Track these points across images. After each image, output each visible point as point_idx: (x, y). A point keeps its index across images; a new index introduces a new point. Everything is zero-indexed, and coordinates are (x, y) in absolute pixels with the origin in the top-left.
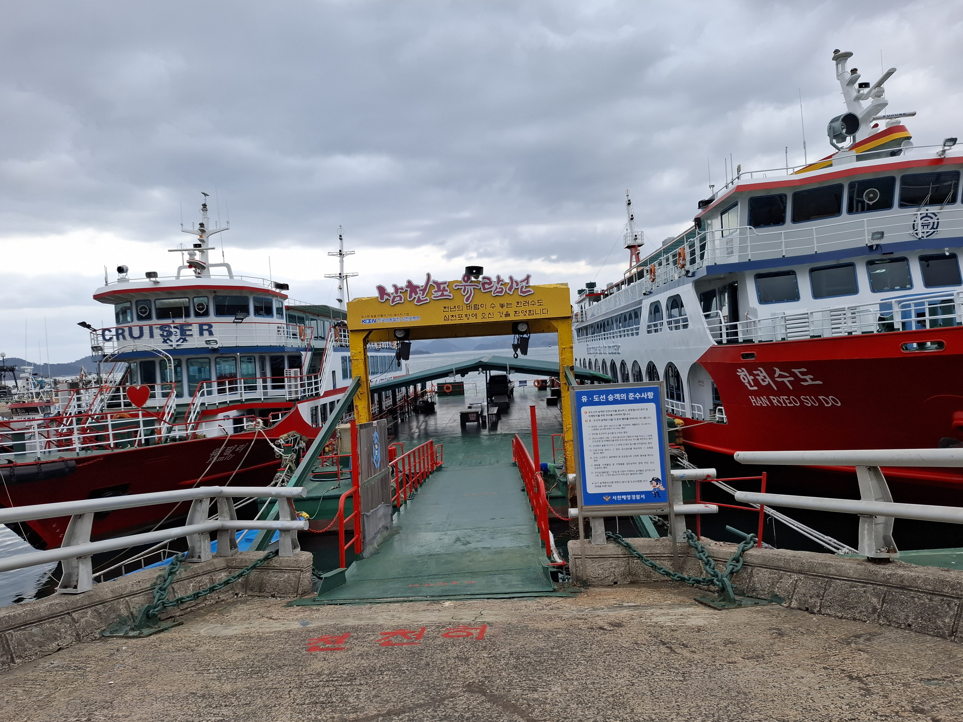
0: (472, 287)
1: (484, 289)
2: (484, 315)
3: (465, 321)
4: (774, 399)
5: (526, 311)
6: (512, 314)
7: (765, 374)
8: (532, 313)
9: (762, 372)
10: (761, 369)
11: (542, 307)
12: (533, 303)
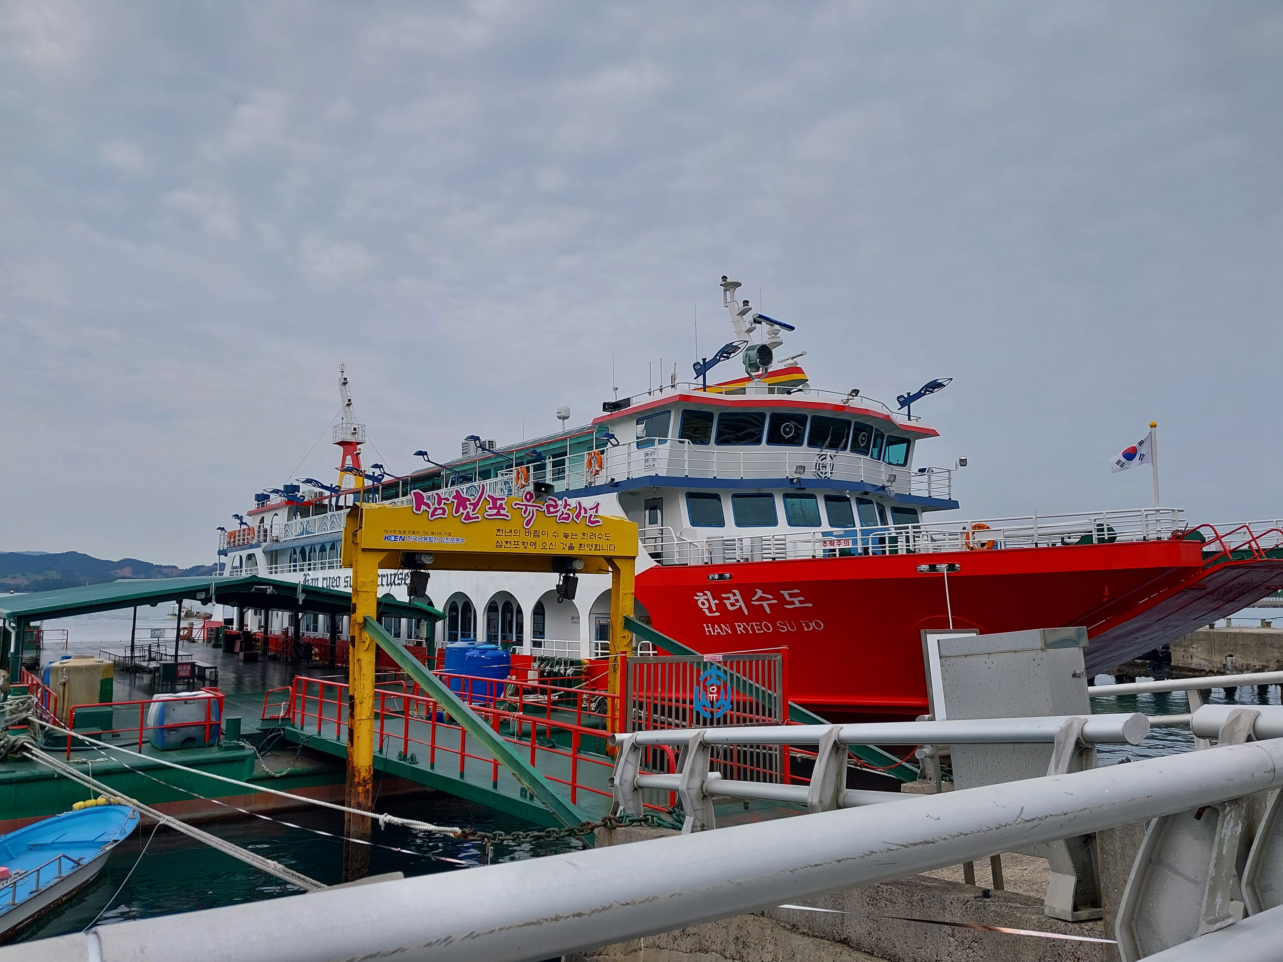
0: (535, 509)
2: (544, 544)
3: (521, 550)
4: (739, 626)
5: (592, 546)
6: (577, 546)
7: (739, 597)
8: (598, 548)
9: (734, 595)
10: (736, 592)
11: (609, 543)
12: (600, 536)
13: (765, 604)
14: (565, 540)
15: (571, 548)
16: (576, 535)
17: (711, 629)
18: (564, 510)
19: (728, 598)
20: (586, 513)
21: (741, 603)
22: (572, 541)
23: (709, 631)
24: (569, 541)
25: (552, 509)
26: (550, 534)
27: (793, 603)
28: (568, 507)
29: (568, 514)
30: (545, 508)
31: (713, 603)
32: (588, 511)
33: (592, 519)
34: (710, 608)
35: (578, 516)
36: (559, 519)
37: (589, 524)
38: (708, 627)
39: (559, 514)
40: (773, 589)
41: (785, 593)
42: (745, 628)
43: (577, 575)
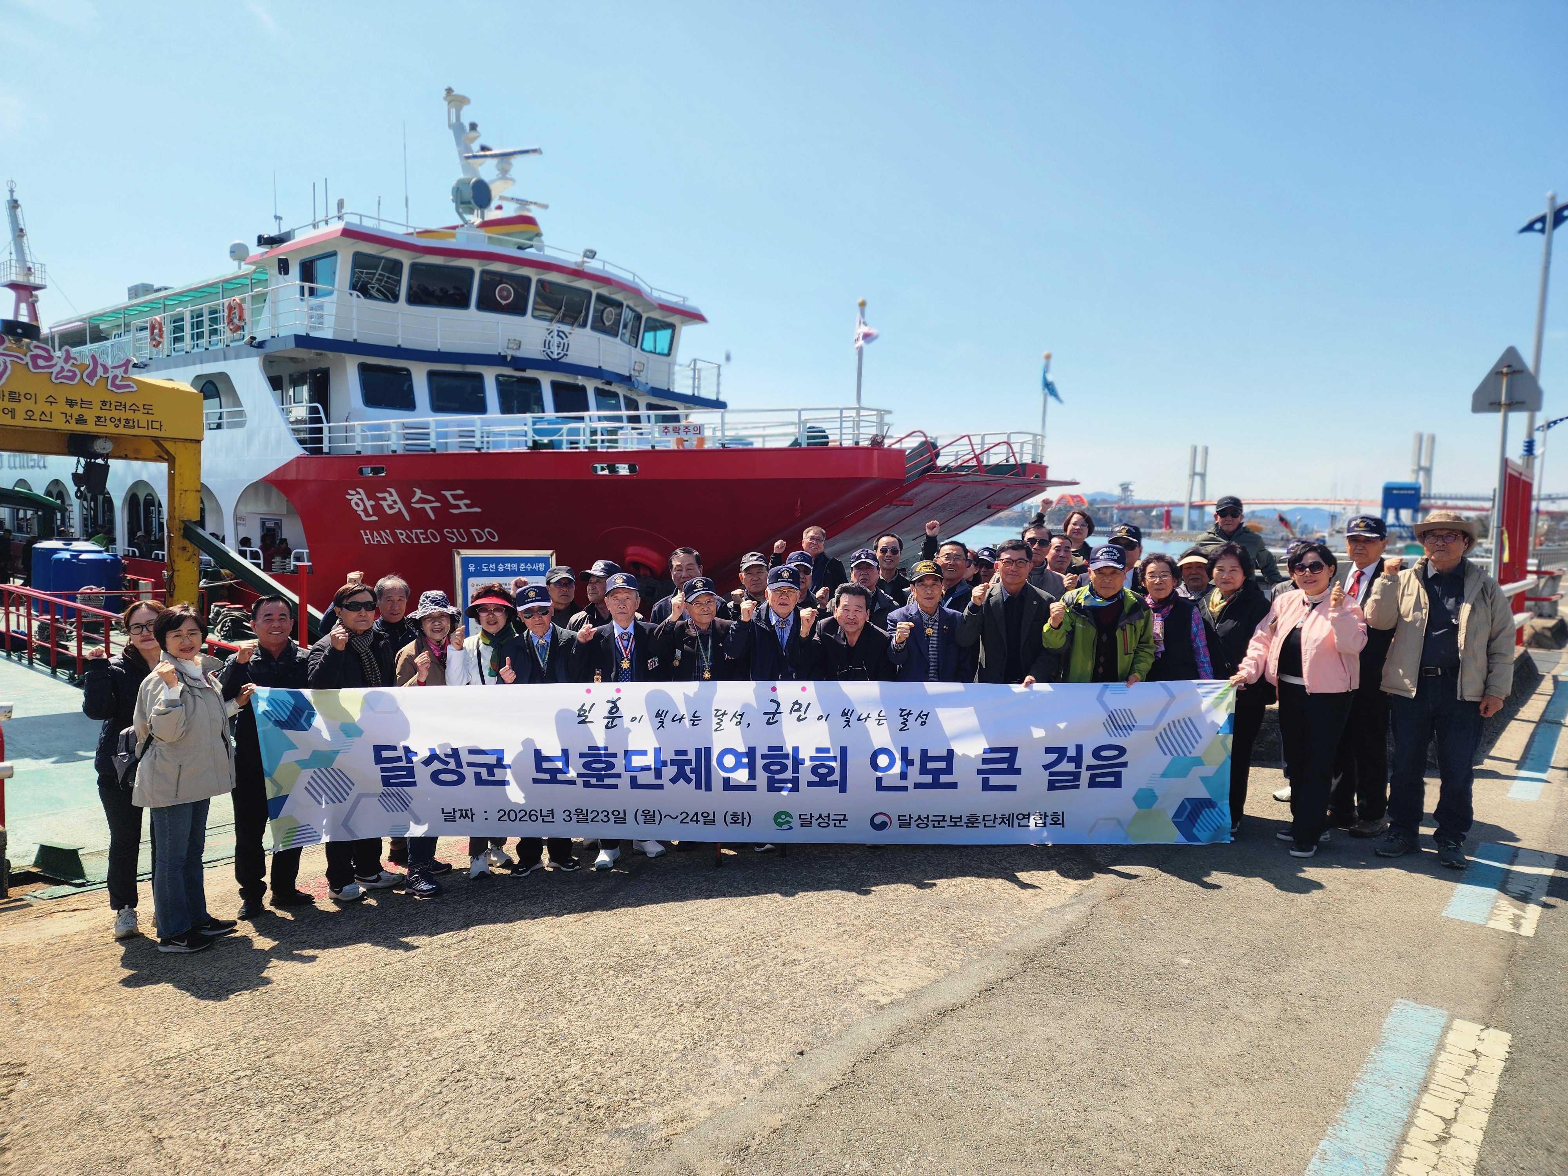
0: (8, 359)
1: (36, 366)
2: (30, 413)
4: (402, 534)
5: (120, 420)
6: (91, 421)
7: (396, 497)
8: (131, 424)
9: (391, 495)
10: (392, 490)
11: (150, 418)
12: (134, 407)
13: (427, 507)
14: (68, 410)
15: (81, 420)
16: (90, 403)
17: (369, 536)
18: (64, 365)
19: (385, 499)
20: (106, 370)
21: (400, 505)
22: (84, 412)
23: (368, 539)
24: (76, 411)
25: (41, 362)
26: (41, 399)
27: (458, 507)
28: (72, 361)
29: (74, 372)
30: (28, 359)
31: (369, 503)
32: (110, 370)
33: (118, 382)
34: (365, 510)
35: (92, 375)
36: (56, 378)
37: (113, 389)
38: (366, 535)
39: (55, 370)
40: (434, 488)
41: (448, 494)
42: (408, 537)
43: (111, 462)
